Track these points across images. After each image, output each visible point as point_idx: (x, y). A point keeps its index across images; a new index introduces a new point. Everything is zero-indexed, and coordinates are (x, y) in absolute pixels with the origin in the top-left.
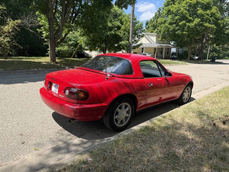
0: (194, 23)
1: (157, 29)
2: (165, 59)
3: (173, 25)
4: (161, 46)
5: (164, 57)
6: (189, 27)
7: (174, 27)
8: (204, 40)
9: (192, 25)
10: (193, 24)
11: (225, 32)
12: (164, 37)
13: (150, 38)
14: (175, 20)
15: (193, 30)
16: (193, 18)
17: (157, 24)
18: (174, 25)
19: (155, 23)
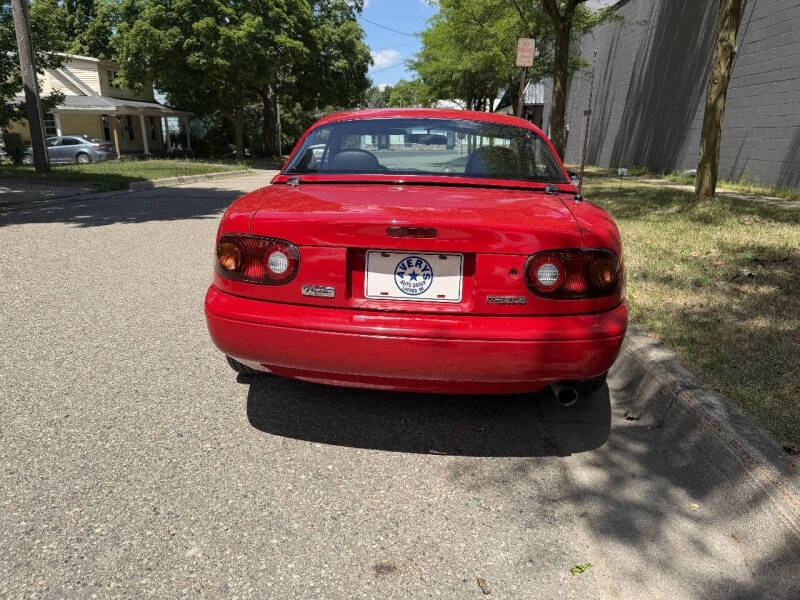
0: (242, 27)
1: (77, 41)
2: (154, 157)
3: (170, 31)
4: (127, 107)
5: (147, 151)
6: (229, 40)
7: (175, 36)
8: (268, 90)
9: (239, 33)
10: (241, 33)
11: (332, 67)
12: (135, 75)
13: (71, 74)
14: (173, 10)
15: (243, 52)
16: (237, 10)
17: (73, 20)
18: (175, 30)
19: (66, 16)
